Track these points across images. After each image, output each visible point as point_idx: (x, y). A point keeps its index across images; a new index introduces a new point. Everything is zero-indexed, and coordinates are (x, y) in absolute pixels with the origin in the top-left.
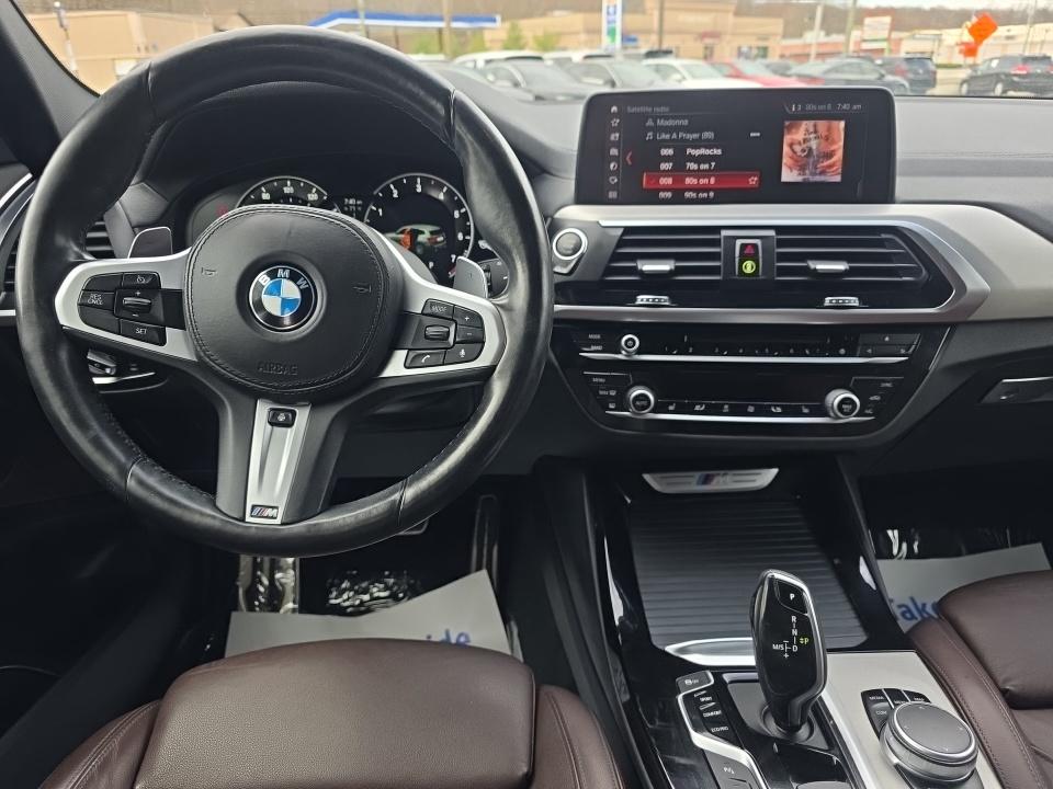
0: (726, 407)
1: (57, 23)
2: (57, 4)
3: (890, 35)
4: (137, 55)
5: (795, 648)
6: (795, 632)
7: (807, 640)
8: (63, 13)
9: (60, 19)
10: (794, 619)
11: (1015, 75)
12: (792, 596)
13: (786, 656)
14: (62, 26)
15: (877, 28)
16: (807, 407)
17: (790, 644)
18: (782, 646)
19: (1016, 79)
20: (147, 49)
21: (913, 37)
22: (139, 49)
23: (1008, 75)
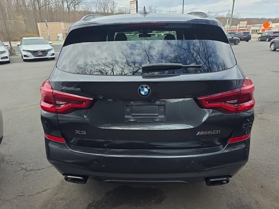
1: (46, 25)
2: (46, 21)
3: (247, 26)
4: (63, 32)
8: (47, 23)
9: (46, 23)
11: (271, 36)
14: (47, 26)
15: (243, 24)
19: (271, 37)
20: (65, 31)
21: (254, 26)
22: (63, 31)
23: (269, 36)
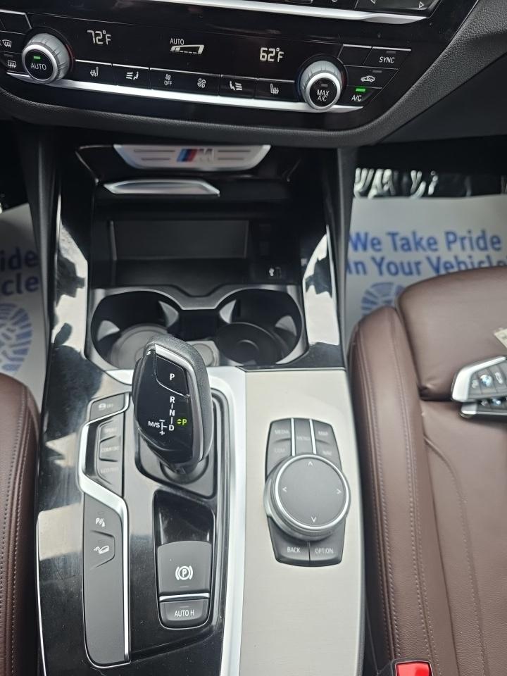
0: (168, 77)
5: (171, 428)
6: (172, 413)
7: (184, 421)
10: (172, 399)
12: (172, 376)
13: (162, 433)
16: (276, 85)
17: (167, 423)
18: (157, 424)
